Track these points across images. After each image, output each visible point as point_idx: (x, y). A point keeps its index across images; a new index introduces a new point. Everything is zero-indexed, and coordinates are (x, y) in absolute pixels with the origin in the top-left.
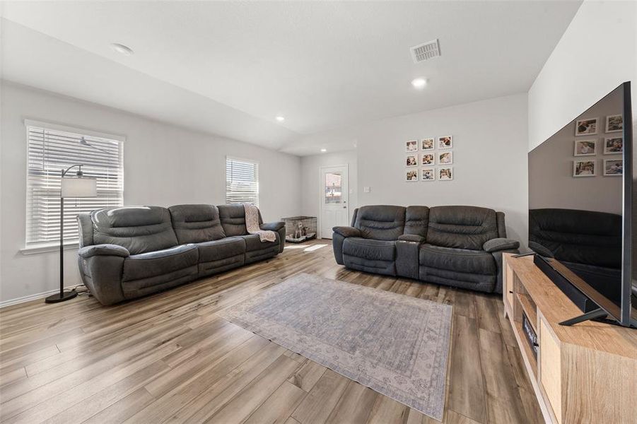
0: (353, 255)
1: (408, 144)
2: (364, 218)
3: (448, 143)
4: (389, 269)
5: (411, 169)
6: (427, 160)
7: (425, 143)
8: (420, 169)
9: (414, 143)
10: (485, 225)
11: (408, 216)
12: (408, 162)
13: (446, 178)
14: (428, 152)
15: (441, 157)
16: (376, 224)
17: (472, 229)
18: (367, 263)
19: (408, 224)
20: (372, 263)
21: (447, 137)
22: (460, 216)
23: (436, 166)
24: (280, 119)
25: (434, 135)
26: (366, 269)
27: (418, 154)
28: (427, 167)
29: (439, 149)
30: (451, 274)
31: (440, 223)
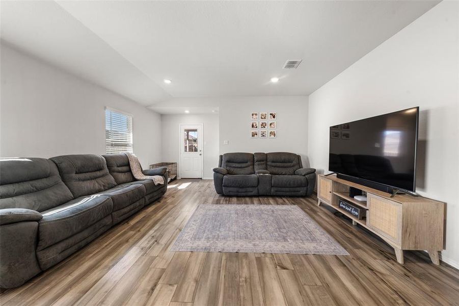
0: (231, 187)
1: (253, 115)
2: (228, 161)
3: (274, 117)
4: (255, 192)
5: (254, 130)
6: (263, 125)
7: (262, 115)
8: (259, 130)
9: (256, 115)
10: (294, 162)
11: (256, 158)
12: (253, 126)
13: (272, 136)
14: (264, 121)
15: (271, 125)
16: (237, 165)
17: (289, 164)
18: (240, 190)
19: (256, 163)
20: (244, 190)
21: (274, 113)
22: (283, 158)
23: (268, 130)
24: (168, 82)
25: (267, 112)
26: (239, 194)
27: (259, 122)
28: (263, 130)
29: (269, 120)
30: (287, 189)
31: (273, 162)
